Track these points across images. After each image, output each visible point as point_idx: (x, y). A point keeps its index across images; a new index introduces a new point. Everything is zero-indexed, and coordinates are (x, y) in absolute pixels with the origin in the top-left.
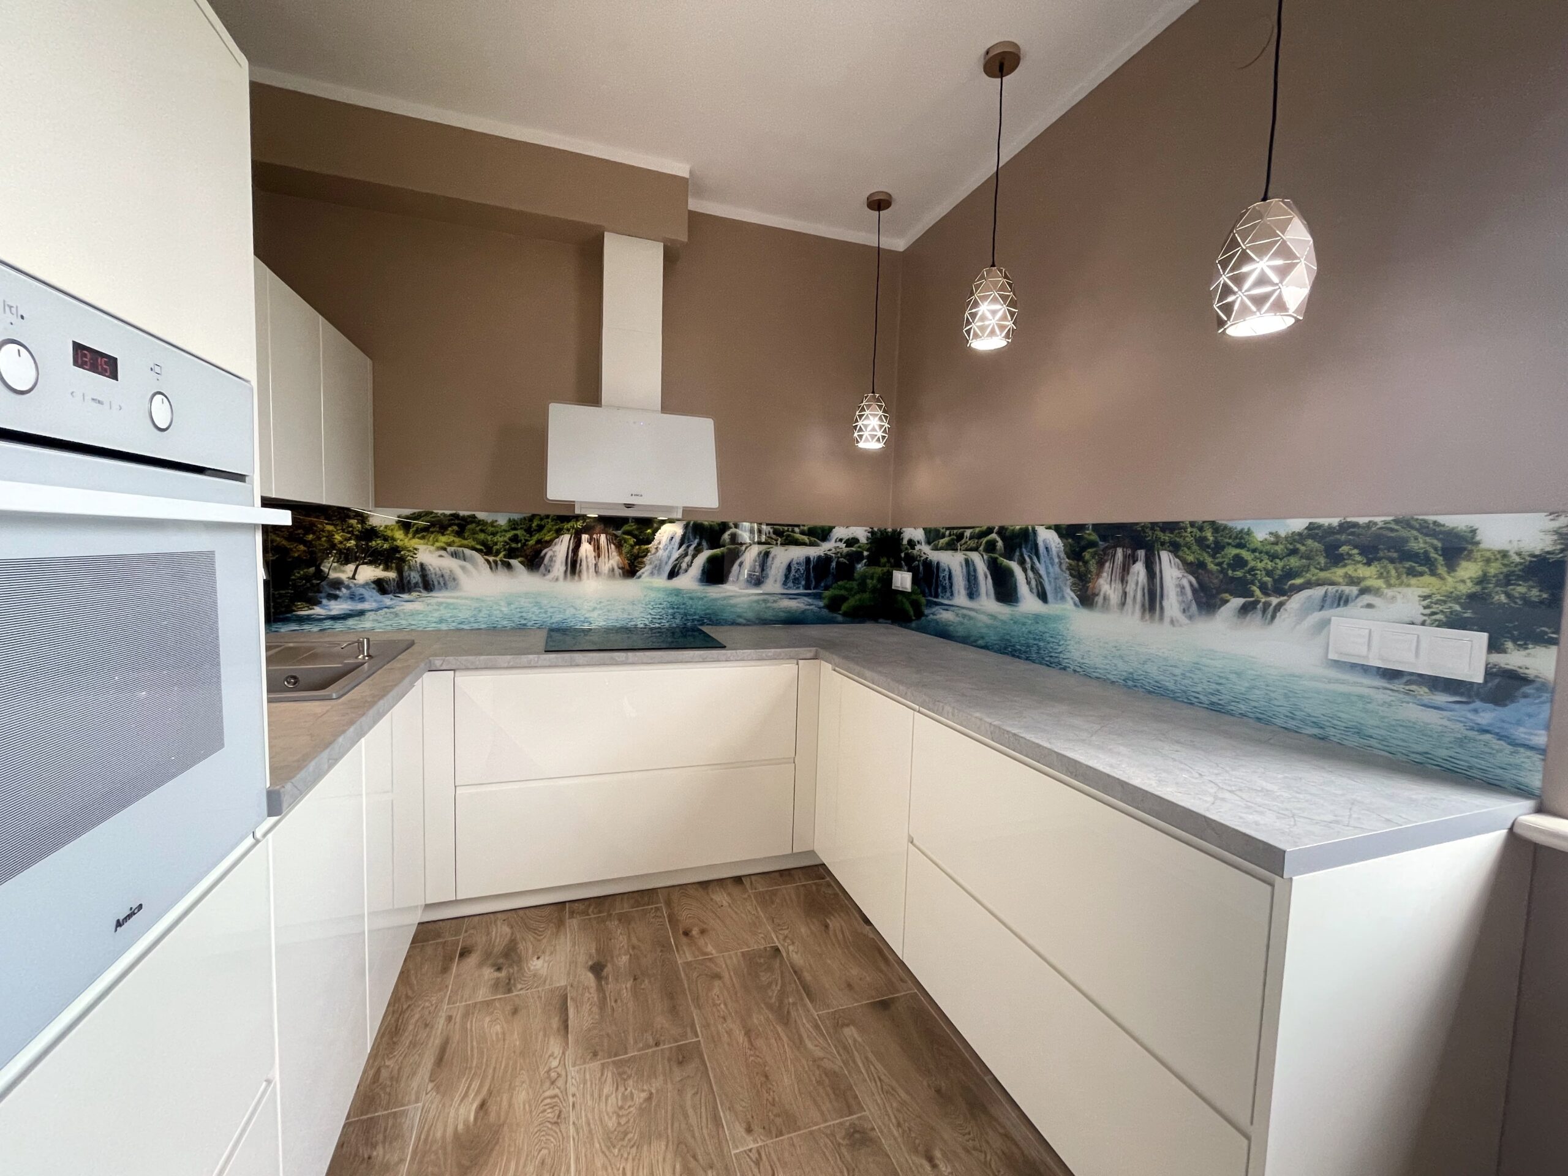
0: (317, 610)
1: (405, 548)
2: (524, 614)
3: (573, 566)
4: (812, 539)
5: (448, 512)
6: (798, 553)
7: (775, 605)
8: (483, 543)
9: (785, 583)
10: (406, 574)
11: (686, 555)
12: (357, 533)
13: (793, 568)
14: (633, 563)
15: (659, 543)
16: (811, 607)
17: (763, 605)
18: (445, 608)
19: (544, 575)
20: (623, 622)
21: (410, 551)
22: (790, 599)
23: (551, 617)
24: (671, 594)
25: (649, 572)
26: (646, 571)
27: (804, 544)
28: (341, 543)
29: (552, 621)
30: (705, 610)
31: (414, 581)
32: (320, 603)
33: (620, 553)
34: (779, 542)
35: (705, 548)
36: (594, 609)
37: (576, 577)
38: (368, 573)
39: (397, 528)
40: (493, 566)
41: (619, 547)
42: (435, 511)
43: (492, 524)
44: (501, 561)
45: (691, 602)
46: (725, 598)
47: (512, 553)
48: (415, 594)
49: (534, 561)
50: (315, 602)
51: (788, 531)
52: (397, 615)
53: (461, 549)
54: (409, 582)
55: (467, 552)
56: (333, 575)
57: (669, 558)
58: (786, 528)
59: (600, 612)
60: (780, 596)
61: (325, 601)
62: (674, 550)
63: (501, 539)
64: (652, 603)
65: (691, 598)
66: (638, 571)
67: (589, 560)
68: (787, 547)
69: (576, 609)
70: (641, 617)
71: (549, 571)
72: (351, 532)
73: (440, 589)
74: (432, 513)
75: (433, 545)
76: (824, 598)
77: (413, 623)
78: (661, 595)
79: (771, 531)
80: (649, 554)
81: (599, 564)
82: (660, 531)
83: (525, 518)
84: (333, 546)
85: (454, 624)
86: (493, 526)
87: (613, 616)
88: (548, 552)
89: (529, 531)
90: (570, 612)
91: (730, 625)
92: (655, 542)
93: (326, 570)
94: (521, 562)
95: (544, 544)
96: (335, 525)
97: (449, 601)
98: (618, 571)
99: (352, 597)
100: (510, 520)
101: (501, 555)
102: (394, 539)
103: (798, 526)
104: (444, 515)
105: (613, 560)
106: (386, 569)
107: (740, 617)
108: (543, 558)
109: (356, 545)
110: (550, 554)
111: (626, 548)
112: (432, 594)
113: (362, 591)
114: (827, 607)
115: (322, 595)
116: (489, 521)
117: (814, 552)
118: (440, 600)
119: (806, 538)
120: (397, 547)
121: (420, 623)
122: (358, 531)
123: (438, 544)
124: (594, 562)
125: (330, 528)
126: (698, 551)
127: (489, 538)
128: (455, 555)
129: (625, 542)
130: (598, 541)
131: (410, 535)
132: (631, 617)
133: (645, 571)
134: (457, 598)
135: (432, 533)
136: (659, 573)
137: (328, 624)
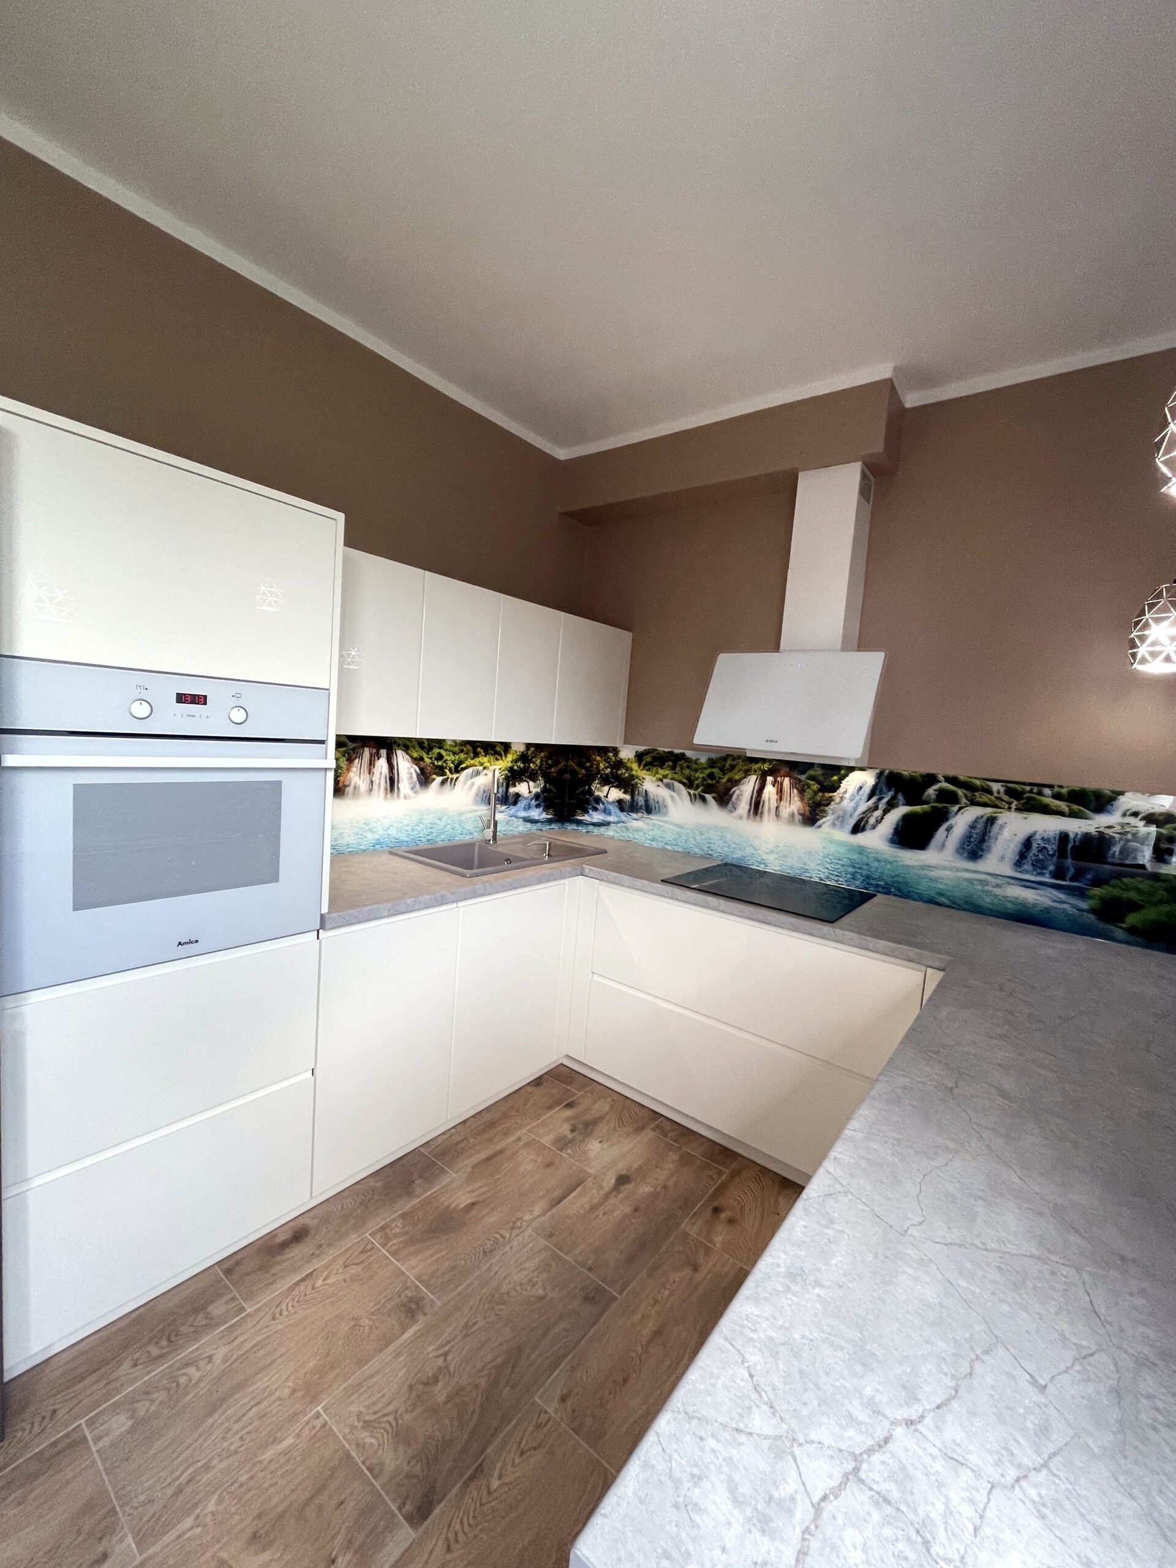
0: (586, 818)
1: (638, 777)
2: (712, 845)
3: (756, 806)
4: (1075, 807)
5: (667, 750)
6: (1047, 826)
7: (998, 891)
8: (689, 779)
9: (1018, 864)
10: (636, 798)
11: (876, 808)
12: (612, 763)
13: (1034, 845)
14: (814, 811)
15: (845, 792)
16: (1065, 906)
17: (979, 887)
18: (658, 829)
19: (731, 812)
20: (798, 871)
21: (640, 780)
22: (1025, 887)
23: (733, 852)
24: (854, 850)
25: (830, 822)
26: (828, 821)
27: (1061, 814)
28: (603, 770)
29: (733, 856)
30: (893, 877)
31: (640, 804)
32: (588, 812)
33: (802, 799)
34: (1013, 806)
35: (901, 803)
36: (771, 852)
37: (758, 818)
38: (615, 794)
39: (634, 760)
40: (693, 799)
41: (802, 792)
42: (659, 749)
43: (696, 762)
44: (700, 795)
45: (876, 864)
46: (923, 867)
47: (709, 789)
48: (640, 815)
49: (724, 799)
50: (586, 811)
51: (1031, 791)
52: (627, 829)
53: (672, 781)
54: (637, 804)
55: (676, 784)
56: (597, 793)
57: (855, 809)
58: (1028, 788)
59: (777, 856)
60: (1008, 880)
61: (591, 811)
62: (862, 802)
63: (701, 776)
64: (831, 857)
65: (878, 860)
66: (819, 820)
67: (771, 801)
68: (1025, 815)
69: (754, 848)
70: (816, 872)
71: (735, 809)
72: (608, 763)
73: (656, 813)
74: (656, 750)
75: (654, 776)
76: (1091, 898)
77: (636, 837)
78: (842, 850)
79: (1002, 790)
80: (832, 803)
81: (781, 809)
82: (847, 779)
83: (721, 758)
84: (599, 771)
85: (662, 844)
86: (696, 763)
87: (790, 862)
88: (736, 791)
89: (723, 771)
90: (748, 851)
91: (925, 902)
92: (841, 790)
93: (593, 789)
94: (713, 798)
95: (734, 783)
96: (601, 757)
97: (661, 824)
98: (798, 817)
99: (606, 811)
100: (709, 759)
101: (699, 790)
102: (632, 770)
103: (1051, 787)
104: (664, 752)
105: (794, 805)
106: (624, 793)
107: (942, 894)
108: (732, 796)
109: (611, 772)
110: (738, 792)
111: (808, 794)
112: (650, 816)
113: (611, 807)
114: (1093, 911)
115: (590, 807)
116: (694, 759)
117: (1075, 827)
118: (654, 822)
119: (1063, 806)
120: (633, 776)
121: (639, 837)
122: (614, 763)
123: (658, 776)
124: (776, 805)
125: (598, 758)
126: (891, 805)
127: (693, 773)
128: (668, 786)
129: (808, 788)
130: (782, 784)
131: (641, 767)
132: (805, 867)
133: (826, 821)
134: (665, 822)
135: (655, 766)
136: (842, 827)
137: (591, 827)
